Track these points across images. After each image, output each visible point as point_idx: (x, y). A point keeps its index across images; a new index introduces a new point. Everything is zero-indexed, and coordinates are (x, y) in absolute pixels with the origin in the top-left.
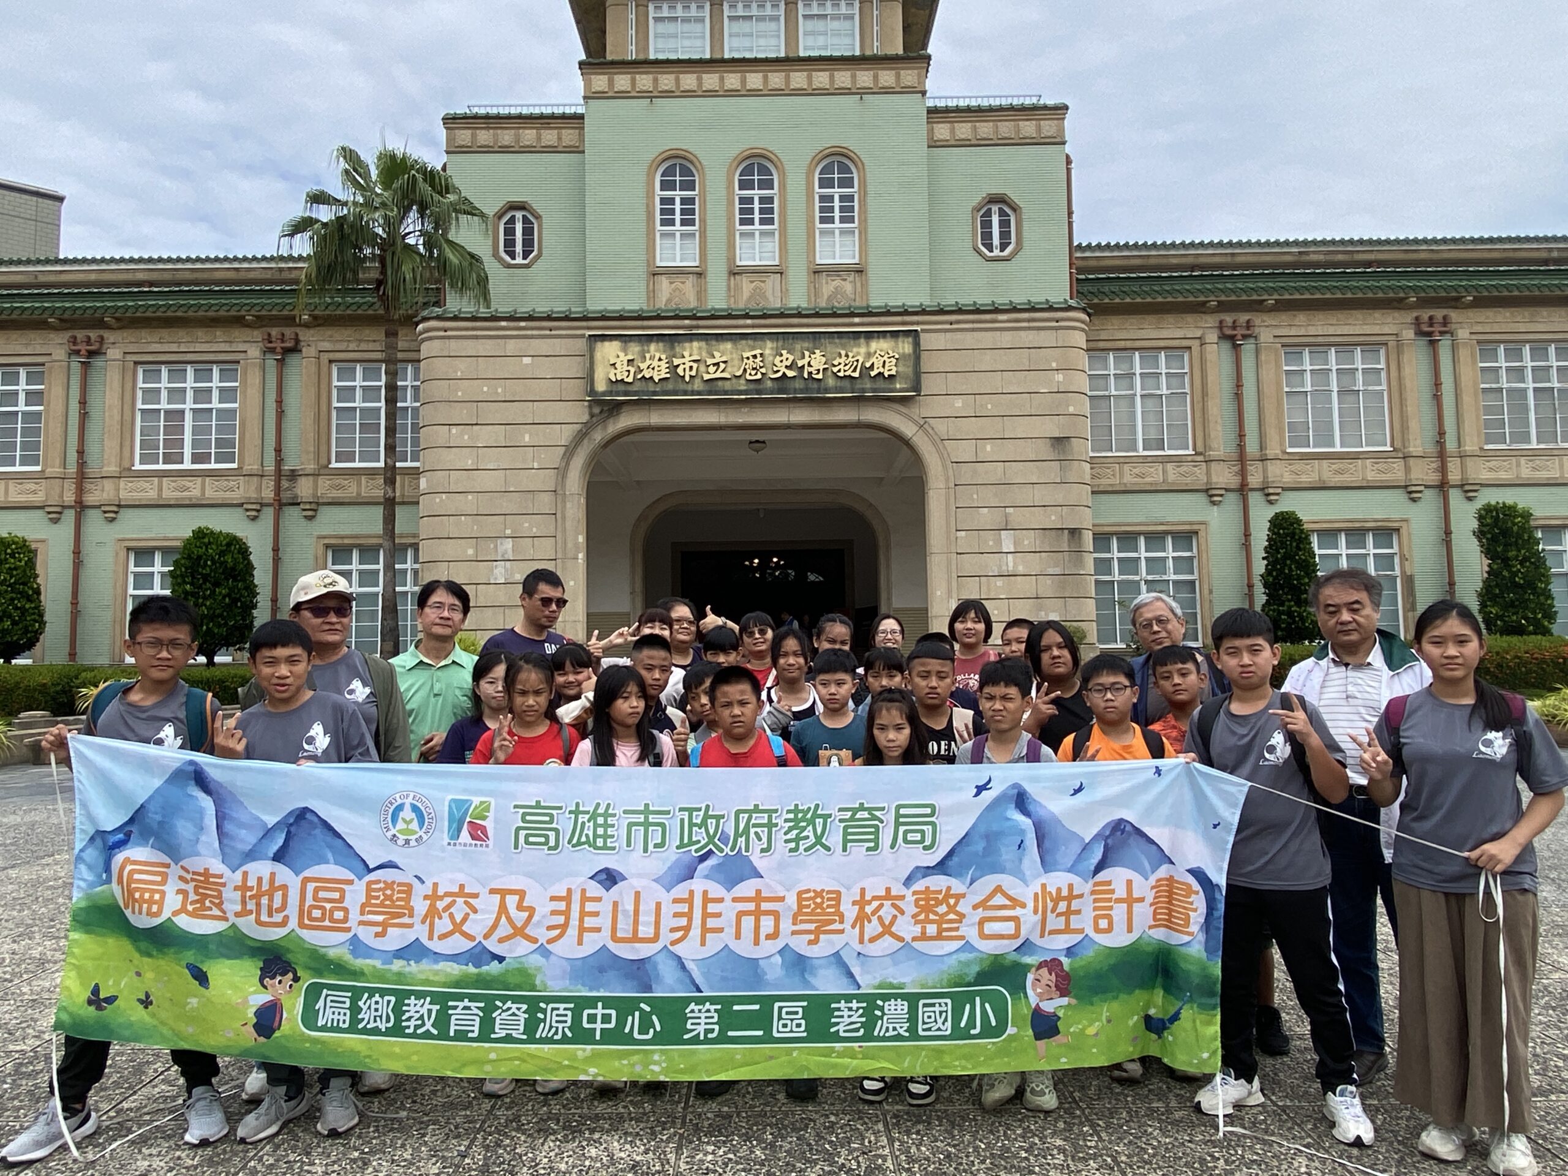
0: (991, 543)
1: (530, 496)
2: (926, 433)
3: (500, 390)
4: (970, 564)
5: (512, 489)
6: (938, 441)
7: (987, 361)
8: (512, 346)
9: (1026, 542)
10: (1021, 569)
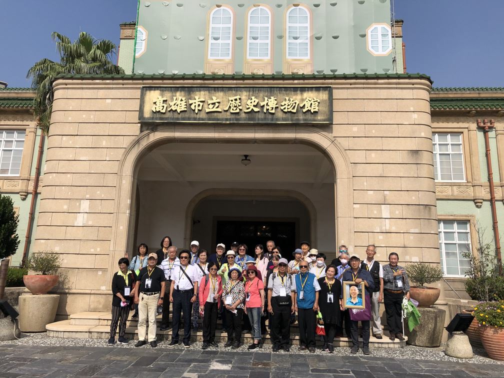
0: (375, 212)
1: (102, 175)
2: (335, 145)
3: (92, 117)
4: (362, 225)
5: (92, 172)
6: (343, 150)
7: (372, 106)
8: (101, 93)
9: (397, 212)
10: (394, 229)
